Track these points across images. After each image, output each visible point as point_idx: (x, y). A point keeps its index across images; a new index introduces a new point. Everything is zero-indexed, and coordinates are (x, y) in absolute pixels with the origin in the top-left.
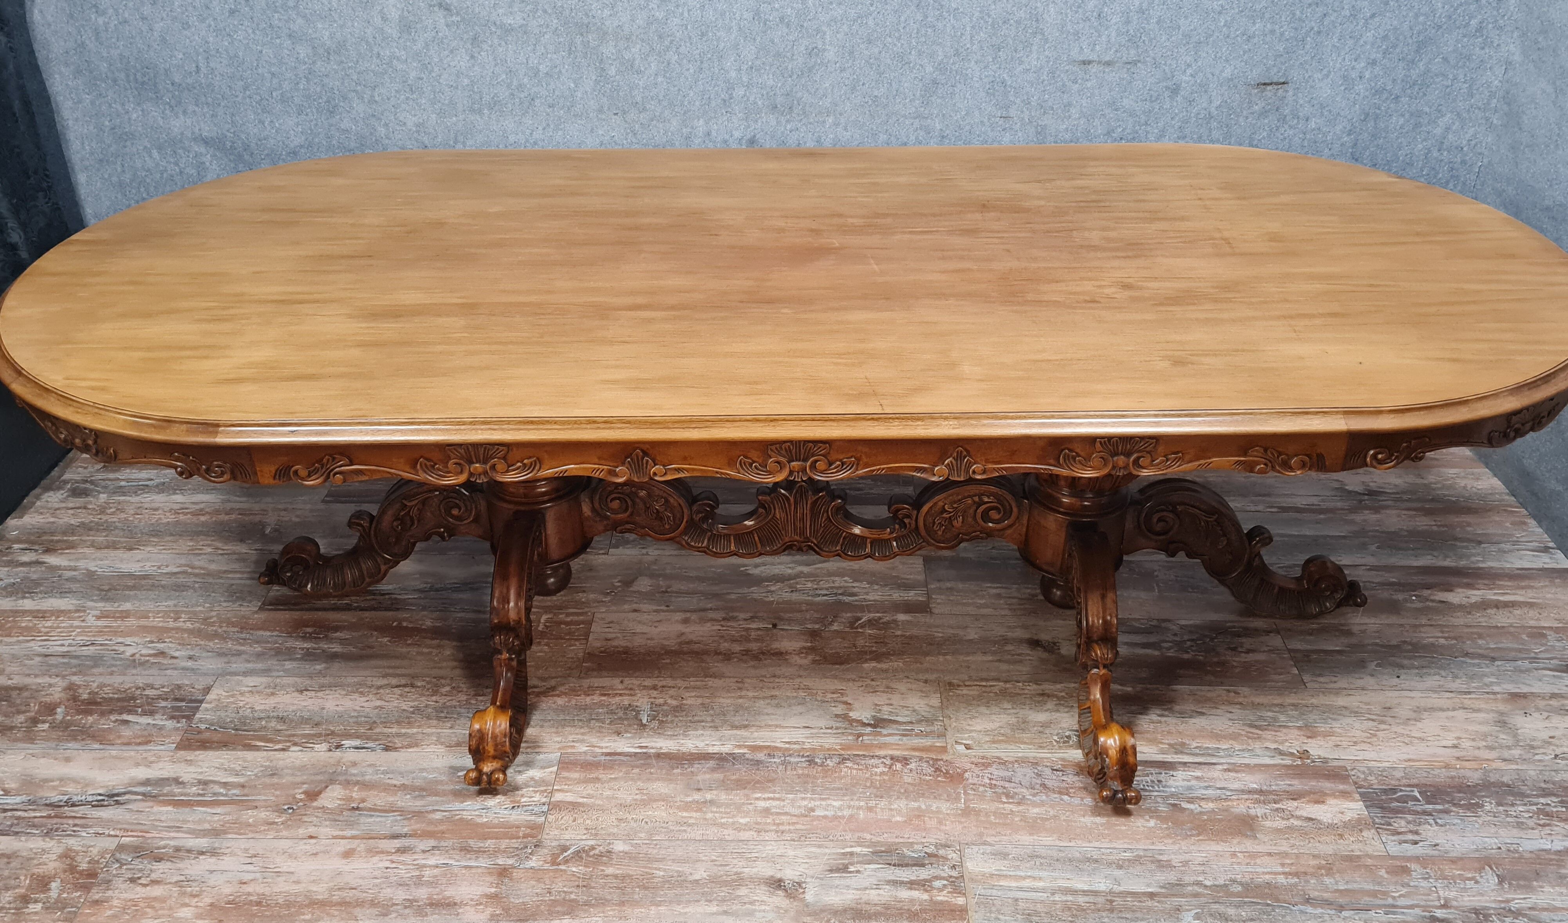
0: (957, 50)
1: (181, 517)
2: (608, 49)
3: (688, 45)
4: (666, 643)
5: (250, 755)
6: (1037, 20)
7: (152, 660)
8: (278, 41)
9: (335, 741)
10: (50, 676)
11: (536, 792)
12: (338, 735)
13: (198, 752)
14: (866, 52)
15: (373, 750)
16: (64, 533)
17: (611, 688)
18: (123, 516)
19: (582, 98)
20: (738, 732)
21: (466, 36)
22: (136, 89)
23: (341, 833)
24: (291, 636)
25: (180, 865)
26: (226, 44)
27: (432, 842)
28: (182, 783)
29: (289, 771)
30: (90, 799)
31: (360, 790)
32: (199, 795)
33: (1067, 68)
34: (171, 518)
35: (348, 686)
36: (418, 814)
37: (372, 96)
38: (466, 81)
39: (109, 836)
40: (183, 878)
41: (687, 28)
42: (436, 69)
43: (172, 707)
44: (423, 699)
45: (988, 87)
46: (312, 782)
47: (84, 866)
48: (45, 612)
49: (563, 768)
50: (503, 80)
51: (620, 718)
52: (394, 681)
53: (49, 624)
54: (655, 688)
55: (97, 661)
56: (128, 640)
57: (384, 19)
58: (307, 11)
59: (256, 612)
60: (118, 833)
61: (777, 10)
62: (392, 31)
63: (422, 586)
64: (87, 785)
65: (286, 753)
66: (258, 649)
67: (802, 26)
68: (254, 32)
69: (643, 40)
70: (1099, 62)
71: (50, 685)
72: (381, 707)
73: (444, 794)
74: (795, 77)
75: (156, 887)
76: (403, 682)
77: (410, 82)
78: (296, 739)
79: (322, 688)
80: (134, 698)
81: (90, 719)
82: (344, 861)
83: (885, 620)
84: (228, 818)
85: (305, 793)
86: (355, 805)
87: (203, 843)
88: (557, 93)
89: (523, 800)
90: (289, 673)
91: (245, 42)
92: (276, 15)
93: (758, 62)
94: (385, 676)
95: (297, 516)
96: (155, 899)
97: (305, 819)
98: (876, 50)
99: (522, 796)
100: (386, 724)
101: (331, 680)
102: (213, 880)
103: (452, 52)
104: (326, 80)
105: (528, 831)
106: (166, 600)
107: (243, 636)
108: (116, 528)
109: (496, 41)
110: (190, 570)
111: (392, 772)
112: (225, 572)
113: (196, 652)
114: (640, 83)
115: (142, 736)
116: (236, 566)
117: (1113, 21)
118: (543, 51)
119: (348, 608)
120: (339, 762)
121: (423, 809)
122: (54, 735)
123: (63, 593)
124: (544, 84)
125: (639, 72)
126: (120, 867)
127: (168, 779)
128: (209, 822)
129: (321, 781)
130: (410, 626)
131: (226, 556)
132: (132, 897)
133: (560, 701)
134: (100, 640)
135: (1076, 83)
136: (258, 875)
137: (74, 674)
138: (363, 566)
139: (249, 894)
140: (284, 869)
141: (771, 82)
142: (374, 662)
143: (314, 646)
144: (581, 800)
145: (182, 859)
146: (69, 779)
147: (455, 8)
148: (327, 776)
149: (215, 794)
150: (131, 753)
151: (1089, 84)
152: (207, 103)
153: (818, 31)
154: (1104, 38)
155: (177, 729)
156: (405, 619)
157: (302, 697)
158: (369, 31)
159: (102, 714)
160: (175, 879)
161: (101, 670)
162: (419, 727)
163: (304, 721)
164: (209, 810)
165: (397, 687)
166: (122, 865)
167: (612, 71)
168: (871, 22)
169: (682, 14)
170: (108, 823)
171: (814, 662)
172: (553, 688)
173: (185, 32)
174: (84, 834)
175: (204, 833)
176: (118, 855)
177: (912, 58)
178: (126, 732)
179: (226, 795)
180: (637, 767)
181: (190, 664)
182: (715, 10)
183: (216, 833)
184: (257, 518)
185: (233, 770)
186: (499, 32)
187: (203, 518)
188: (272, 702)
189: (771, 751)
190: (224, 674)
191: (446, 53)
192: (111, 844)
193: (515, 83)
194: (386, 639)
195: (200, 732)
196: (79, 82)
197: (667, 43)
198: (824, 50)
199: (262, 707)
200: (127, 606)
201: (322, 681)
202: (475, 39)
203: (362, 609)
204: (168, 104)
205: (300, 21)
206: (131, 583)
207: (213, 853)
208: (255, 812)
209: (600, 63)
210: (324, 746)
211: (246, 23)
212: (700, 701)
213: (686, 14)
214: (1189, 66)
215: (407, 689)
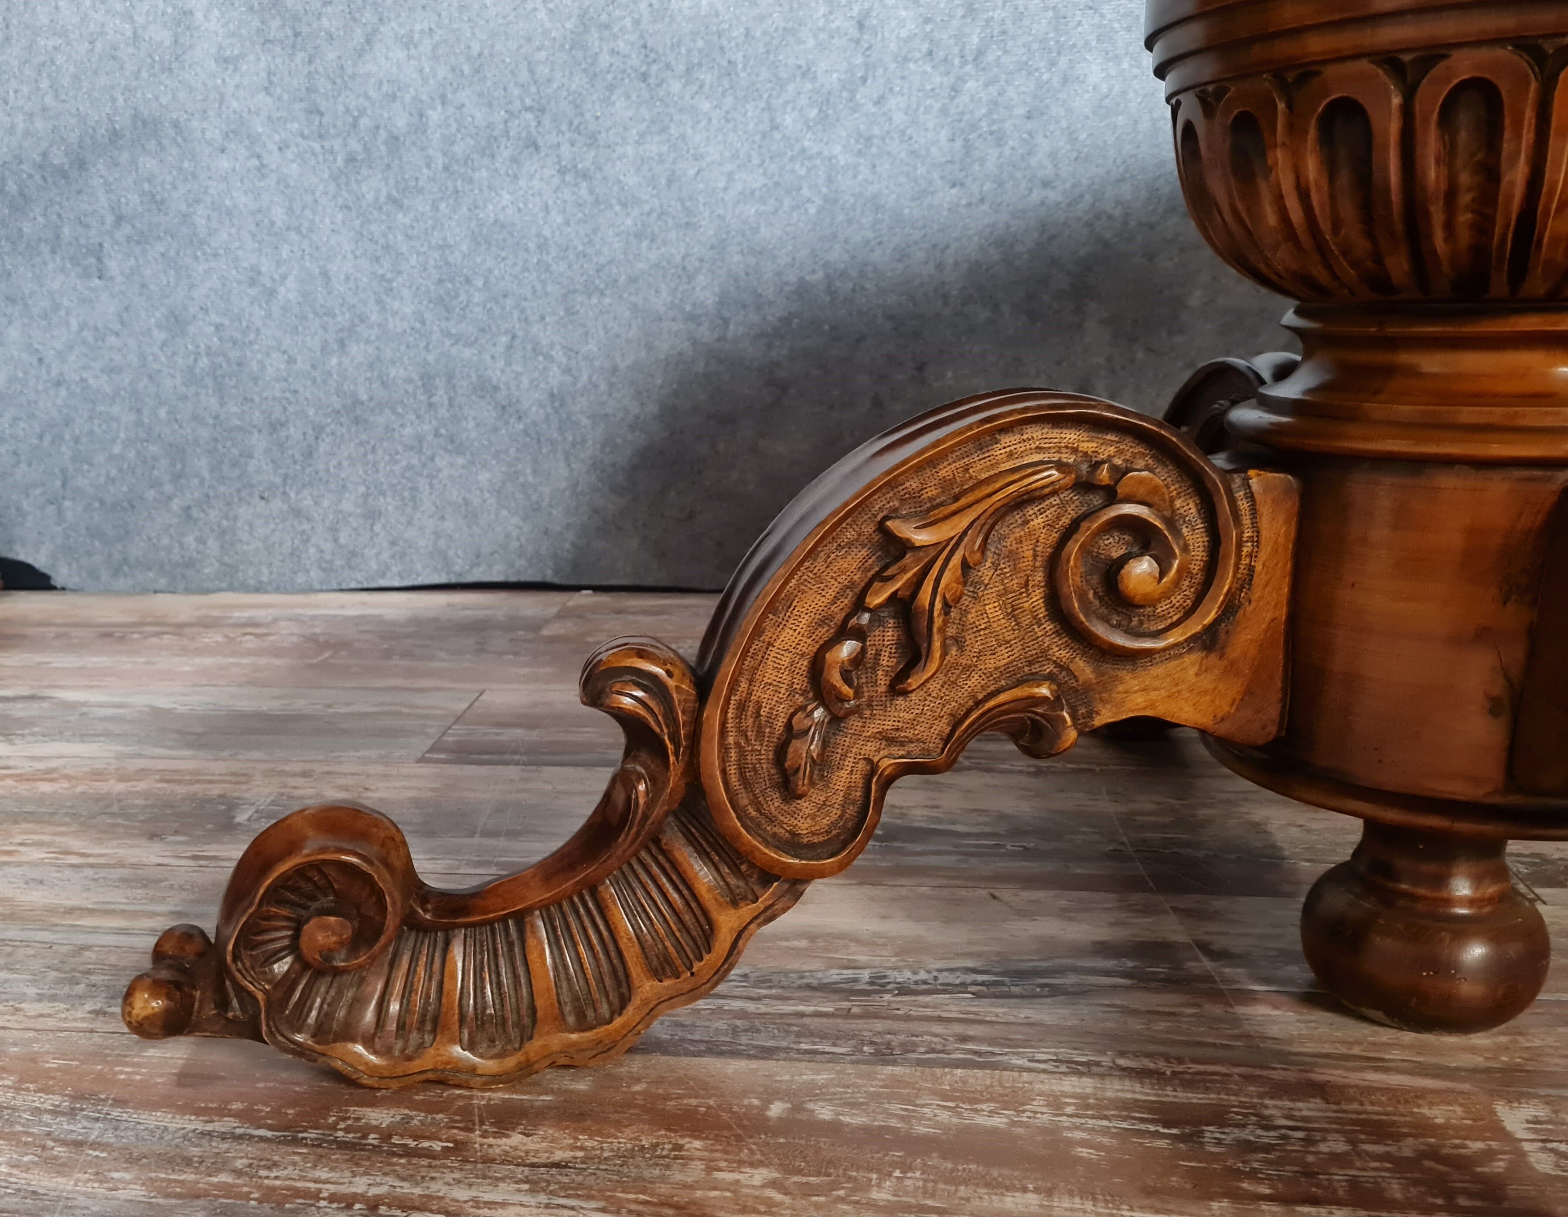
24: (296, 1142)
95: (341, 788)
112: (70, 911)
116: (118, 897)
130: (855, 1119)
131: (90, 872)
143: (406, 1189)
156: (815, 1092)
184: (216, 790)
187: (45, 787)
194: (759, 1176)
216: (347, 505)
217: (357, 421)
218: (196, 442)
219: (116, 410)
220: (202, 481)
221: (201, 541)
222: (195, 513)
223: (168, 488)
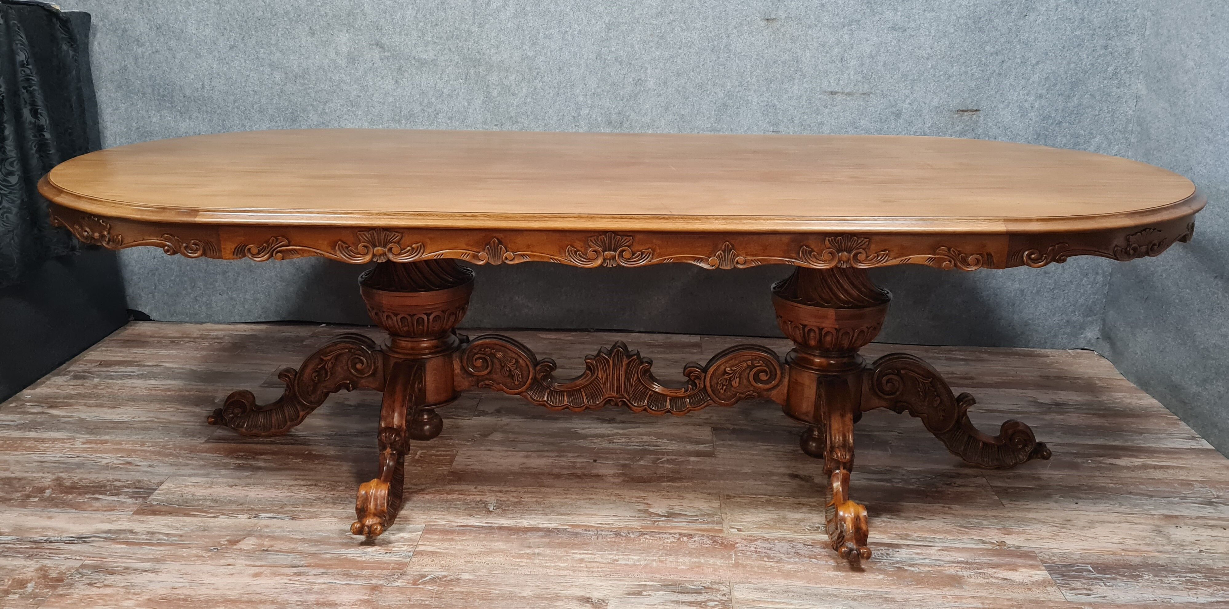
0: (741, 82)
1: (153, 392)
2: (493, 78)
3: (550, 76)
4: (512, 468)
5: (188, 519)
6: (797, 62)
7: (121, 466)
8: (261, 69)
9: (254, 514)
10: (43, 473)
11: (404, 545)
12: (257, 511)
13: (149, 517)
14: (676, 82)
15: (282, 519)
16: (65, 398)
17: (468, 491)
18: (110, 390)
19: (473, 113)
20: (563, 517)
21: (393, 67)
22: (158, 100)
23: (253, 563)
24: (228, 457)
25: (129, 577)
26: (225, 69)
27: (322, 570)
28: (135, 533)
29: (218, 529)
30: (64, 539)
31: (269, 540)
32: (147, 539)
33: (820, 96)
34: (146, 392)
35: (268, 484)
36: (313, 555)
37: (324, 109)
38: (391, 99)
39: (76, 559)
40: (129, 584)
41: (549, 64)
42: (371, 90)
43: (133, 492)
44: (324, 493)
45: (763, 109)
46: (235, 535)
47: (54, 575)
48: (44, 439)
49: (426, 533)
50: (417, 99)
51: (473, 507)
52: (302, 483)
53: (47, 445)
54: (501, 492)
55: (79, 466)
56: (105, 456)
57: (337, 53)
58: (284, 48)
59: (203, 443)
60: (82, 558)
61: (613, 52)
62: (342, 62)
63: (330, 433)
64: (62, 532)
65: (216, 519)
66: (202, 462)
67: (631, 64)
68: (245, 62)
69: (518, 72)
70: (843, 93)
71: (43, 477)
72: (291, 496)
73: (334, 544)
74: (625, 100)
75: (108, 588)
76: (309, 483)
77: (351, 99)
78: (224, 512)
79: (247, 485)
80: (105, 486)
81: (70, 496)
82: (253, 579)
83: (680, 460)
84: (167, 553)
85: (227, 541)
86: (265, 549)
87: (147, 565)
88: (455, 109)
89: (394, 549)
90: (223, 476)
91: (239, 68)
92: (262, 50)
93: (599, 90)
94: (296, 480)
96: (106, 595)
97: (226, 555)
98: (683, 81)
99: (394, 547)
100: (293, 505)
101: (255, 481)
102: (151, 586)
103: (382, 78)
104: (292, 97)
105: (397, 566)
106: (136, 435)
107: (192, 455)
108: (104, 396)
109: (414, 71)
110: (156, 420)
111: (296, 531)
112: (182, 421)
113: (155, 463)
114: (515, 102)
115: (108, 507)
116: (191, 419)
117: (852, 63)
118: (447, 79)
119: (272, 443)
120: (256, 524)
121: (317, 552)
122: (42, 504)
123: (58, 430)
124: (446, 103)
125: (513, 95)
126: (81, 577)
127: (124, 530)
128: (153, 554)
129: (240, 535)
130: (318, 454)
131: (184, 413)
132: (88, 593)
133: (428, 497)
134: (85, 455)
135: (827, 108)
136: (187, 584)
137: (62, 472)
138: (287, 413)
139: (178, 594)
140: (207, 581)
141: (607, 104)
142: (288, 472)
143: (244, 462)
144: (439, 550)
145: (130, 574)
146: (49, 528)
147: (388, 46)
148: (245, 532)
149: (159, 539)
150: (99, 515)
151: (836, 109)
152: (207, 112)
153: (642, 67)
154: (846, 76)
155: (136, 504)
156: (314, 450)
157: (232, 489)
158: (326, 62)
159: (80, 494)
160: (123, 584)
161: (82, 471)
162: (318, 508)
163: (231, 502)
164: (153, 548)
165: (304, 486)
166: (83, 575)
167: (495, 93)
168: (679, 61)
169: (546, 54)
170: (76, 553)
171: (624, 481)
172: (423, 490)
173: (198, 60)
174: (57, 558)
175: (149, 560)
176: (81, 570)
177: (709, 87)
178: (96, 504)
179: (168, 540)
180: (483, 534)
181: (149, 469)
182: (570, 52)
183: (157, 560)
184: (211, 394)
185: (174, 527)
186: (417, 64)
187: (169, 393)
188: (209, 491)
189: (587, 528)
190: (175, 475)
191: (379, 78)
192: (78, 564)
193: (426, 101)
194: (299, 461)
195: (152, 505)
196: (119, 95)
197: (534, 74)
198: (647, 81)
199: (201, 494)
200: (107, 437)
201: (249, 481)
202: (400, 69)
203: (282, 444)
204: (179, 111)
205: (278, 54)
206: (110, 425)
207: (153, 571)
208: (188, 550)
209: (487, 88)
210: (246, 516)
211: (240, 55)
212: (535, 499)
213: (549, 54)
214: (907, 97)
215: (312, 487)
216: (247, 297)
217: (251, 271)
218: (199, 277)
219: (173, 266)
220: (201, 289)
221: (199, 307)
222: (198, 298)
223: (190, 290)
